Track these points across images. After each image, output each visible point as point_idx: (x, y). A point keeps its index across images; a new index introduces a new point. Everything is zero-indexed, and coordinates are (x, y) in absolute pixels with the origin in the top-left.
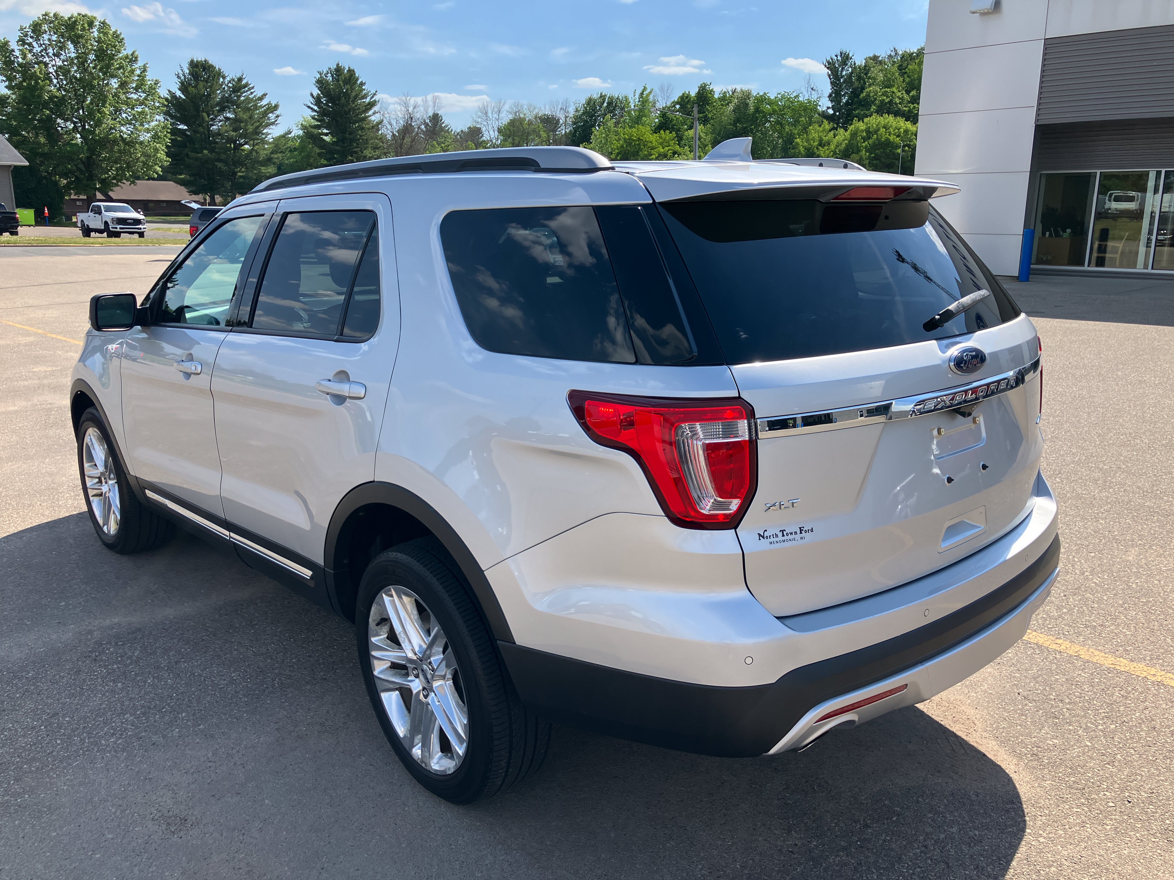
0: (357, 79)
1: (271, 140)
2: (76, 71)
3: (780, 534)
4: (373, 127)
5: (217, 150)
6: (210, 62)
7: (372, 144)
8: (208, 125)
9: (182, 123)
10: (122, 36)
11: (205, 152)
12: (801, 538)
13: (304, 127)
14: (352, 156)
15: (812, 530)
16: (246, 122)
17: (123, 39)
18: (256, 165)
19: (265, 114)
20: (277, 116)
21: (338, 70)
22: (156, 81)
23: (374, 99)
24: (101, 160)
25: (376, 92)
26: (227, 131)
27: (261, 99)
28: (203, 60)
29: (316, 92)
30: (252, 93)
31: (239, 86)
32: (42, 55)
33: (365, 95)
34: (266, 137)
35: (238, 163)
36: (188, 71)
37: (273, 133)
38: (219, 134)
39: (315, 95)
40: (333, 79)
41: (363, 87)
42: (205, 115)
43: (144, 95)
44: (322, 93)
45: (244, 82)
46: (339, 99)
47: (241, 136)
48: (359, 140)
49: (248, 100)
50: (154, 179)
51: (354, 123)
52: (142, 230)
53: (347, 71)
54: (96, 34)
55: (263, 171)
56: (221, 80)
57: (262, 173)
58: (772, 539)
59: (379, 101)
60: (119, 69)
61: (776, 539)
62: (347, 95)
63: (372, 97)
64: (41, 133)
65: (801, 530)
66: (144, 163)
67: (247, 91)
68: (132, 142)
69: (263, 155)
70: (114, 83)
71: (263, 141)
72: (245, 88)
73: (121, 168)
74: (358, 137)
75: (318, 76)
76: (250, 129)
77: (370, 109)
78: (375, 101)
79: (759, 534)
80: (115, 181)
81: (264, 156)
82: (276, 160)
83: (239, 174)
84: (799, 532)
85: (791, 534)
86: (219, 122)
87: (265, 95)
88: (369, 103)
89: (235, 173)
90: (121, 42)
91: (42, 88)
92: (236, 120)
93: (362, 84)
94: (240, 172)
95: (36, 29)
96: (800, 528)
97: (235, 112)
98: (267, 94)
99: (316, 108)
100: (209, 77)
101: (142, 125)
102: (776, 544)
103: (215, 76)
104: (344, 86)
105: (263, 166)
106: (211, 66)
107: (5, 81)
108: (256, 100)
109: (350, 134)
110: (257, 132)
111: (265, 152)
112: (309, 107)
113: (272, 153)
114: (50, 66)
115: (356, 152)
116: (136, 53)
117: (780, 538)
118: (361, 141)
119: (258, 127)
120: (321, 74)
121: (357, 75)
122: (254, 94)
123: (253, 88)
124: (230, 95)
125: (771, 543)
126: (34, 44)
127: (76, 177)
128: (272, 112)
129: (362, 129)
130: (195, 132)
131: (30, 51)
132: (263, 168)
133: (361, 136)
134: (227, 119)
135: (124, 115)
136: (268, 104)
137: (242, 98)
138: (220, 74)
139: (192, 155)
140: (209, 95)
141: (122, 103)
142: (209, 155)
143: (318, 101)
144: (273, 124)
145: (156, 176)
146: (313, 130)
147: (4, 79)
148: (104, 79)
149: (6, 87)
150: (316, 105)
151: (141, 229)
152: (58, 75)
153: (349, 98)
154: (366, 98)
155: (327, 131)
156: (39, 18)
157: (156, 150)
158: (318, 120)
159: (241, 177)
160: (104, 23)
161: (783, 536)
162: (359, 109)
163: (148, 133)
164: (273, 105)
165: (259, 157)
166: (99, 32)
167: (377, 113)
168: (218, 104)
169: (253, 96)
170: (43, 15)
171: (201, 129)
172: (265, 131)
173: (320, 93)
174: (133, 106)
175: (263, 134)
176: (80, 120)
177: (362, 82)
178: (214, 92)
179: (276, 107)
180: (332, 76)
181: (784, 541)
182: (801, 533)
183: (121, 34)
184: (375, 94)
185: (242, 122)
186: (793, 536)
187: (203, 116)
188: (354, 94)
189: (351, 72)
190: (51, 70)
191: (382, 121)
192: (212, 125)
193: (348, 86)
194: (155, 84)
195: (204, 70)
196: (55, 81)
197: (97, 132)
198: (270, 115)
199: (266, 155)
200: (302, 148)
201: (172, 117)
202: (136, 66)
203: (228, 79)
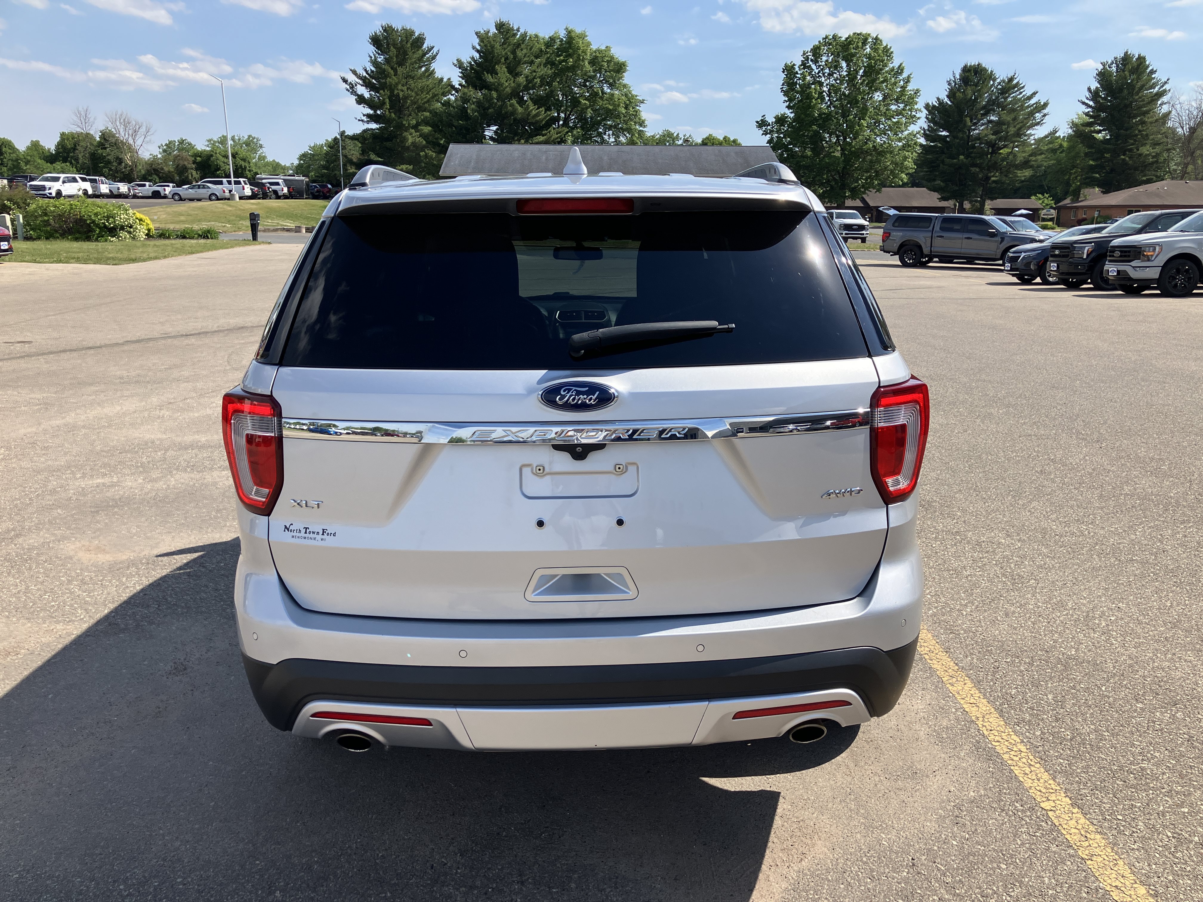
0: (1148, 66)
1: (1033, 142)
2: (845, 88)
3: (303, 531)
4: (1157, 121)
5: (973, 155)
6: (984, 65)
7: (1153, 139)
8: (969, 130)
9: (944, 130)
10: (891, 50)
11: (962, 157)
12: (322, 539)
13: (1074, 125)
14: (1124, 155)
15: (334, 535)
16: (1008, 124)
17: (892, 52)
18: (1012, 169)
19: (1032, 114)
20: (1045, 115)
21: (1126, 58)
22: (917, 90)
23: (1164, 88)
24: (853, 170)
25: (1168, 80)
26: (986, 135)
27: (1030, 98)
28: (977, 63)
29: (1095, 85)
30: (1021, 93)
31: (1010, 86)
32: (819, 76)
33: (1153, 84)
34: (1029, 138)
35: (994, 166)
36: (958, 77)
37: (1038, 132)
38: (978, 138)
39: (1093, 88)
40: (1117, 70)
41: (1153, 76)
42: (968, 119)
43: (902, 106)
44: (1101, 87)
45: (1015, 82)
46: (1121, 90)
47: (1000, 139)
48: (1136, 135)
49: (1015, 100)
50: (900, 186)
51: (1135, 117)
52: (865, 236)
53: (1136, 59)
54: (868, 50)
55: (1019, 175)
56: (992, 83)
57: (1018, 177)
58: (295, 534)
59: (1169, 90)
60: (883, 82)
61: (298, 535)
62: (1131, 86)
63: (1162, 86)
64: (809, 147)
65: (323, 532)
66: (892, 172)
67: (1016, 91)
68: (883, 151)
69: (1020, 158)
70: (878, 96)
71: (1025, 144)
72: (1014, 88)
73: (870, 177)
74: (1137, 132)
75: (1100, 67)
76: (1012, 130)
77: (1158, 100)
78: (1165, 91)
79: (285, 526)
80: (863, 190)
81: (1022, 158)
82: (1033, 163)
83: (993, 179)
84: (321, 533)
85: (314, 533)
86: (981, 126)
87: (1035, 94)
88: (1157, 94)
89: (988, 178)
90: (889, 56)
91: (813, 107)
92: (999, 123)
93: (1153, 72)
94: (993, 176)
95: (816, 51)
96: (323, 530)
97: (999, 115)
98: (1037, 92)
99: (1091, 103)
100: (979, 81)
101: (896, 134)
102: (297, 539)
103: (986, 79)
104: (1130, 76)
105: (1019, 170)
106: (985, 70)
107: (787, 101)
108: (1024, 100)
109: (1126, 130)
110: (1019, 134)
111: (1024, 155)
112: (1084, 103)
113: (1030, 155)
114: (825, 85)
115: (1131, 150)
116: (903, 65)
117: (303, 534)
118: (1139, 136)
119: (1020, 129)
120: (1104, 66)
121: (1147, 63)
122: (1024, 93)
123: (1023, 87)
124: (997, 97)
125: (293, 537)
126: (814, 67)
127: (832, 187)
128: (1039, 112)
129: (1143, 123)
130: (955, 137)
131: (810, 74)
132: (1019, 172)
133: (1140, 131)
134: (990, 122)
135: (881, 126)
136: (1036, 103)
137: (1010, 99)
138: (991, 76)
139: (947, 161)
140: (976, 99)
141: (881, 115)
142: (965, 160)
143: (1095, 95)
144: (1038, 124)
145: (901, 183)
146: (1084, 128)
147: (786, 99)
148: (869, 94)
149: (787, 107)
150: (1092, 100)
151: (863, 234)
152: (830, 93)
153: (1134, 89)
154: (1154, 88)
155: (1101, 128)
156: (819, 42)
157: (905, 158)
158: (1091, 117)
159: (994, 181)
160: (877, 38)
161: (306, 533)
162: (1143, 100)
163: (900, 142)
164: (1042, 103)
165: (1016, 160)
166: (871, 48)
167: (1165, 104)
168: (984, 107)
169: (1021, 96)
170: (823, 39)
171: (960, 135)
172: (1028, 132)
173: (1099, 86)
174: (891, 116)
175: (1026, 136)
176: (843, 134)
177: (1152, 70)
178: (981, 96)
179: (1046, 105)
180: (1118, 66)
181: (305, 538)
182: (323, 534)
183: (890, 48)
184: (1166, 83)
185: (1004, 125)
186: (315, 535)
187: (965, 121)
188: (1139, 84)
189: (1141, 60)
190: (825, 89)
191: (1170, 112)
192: (974, 130)
193: (1135, 76)
194: (915, 93)
195: (975, 74)
196: (827, 98)
197: (853, 144)
198: (1037, 114)
199: (1024, 157)
200: (1071, 148)
201: (935, 123)
202: (901, 78)
203: (998, 81)
